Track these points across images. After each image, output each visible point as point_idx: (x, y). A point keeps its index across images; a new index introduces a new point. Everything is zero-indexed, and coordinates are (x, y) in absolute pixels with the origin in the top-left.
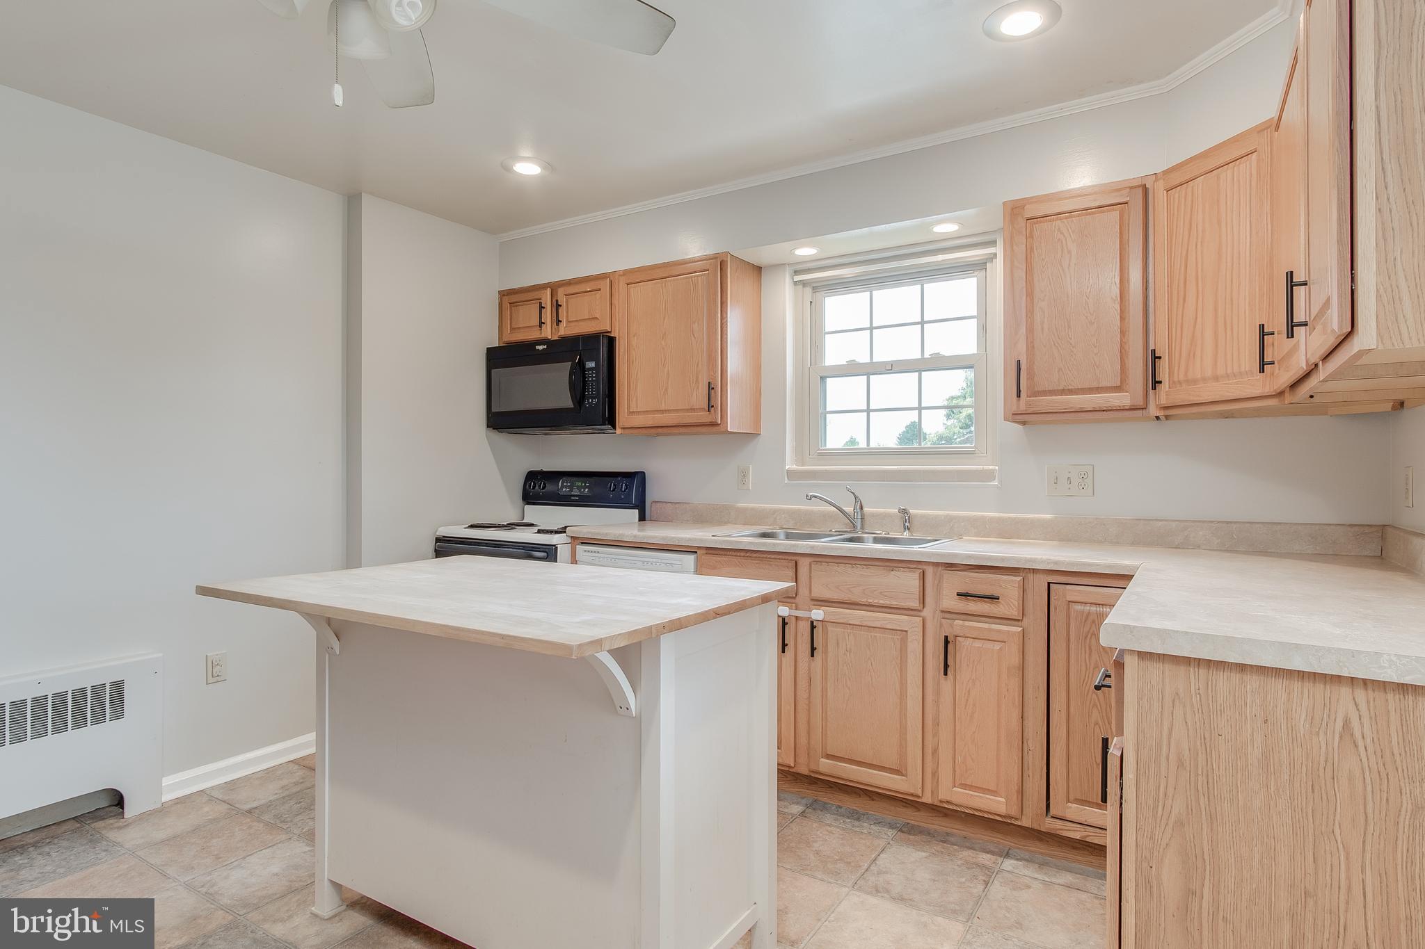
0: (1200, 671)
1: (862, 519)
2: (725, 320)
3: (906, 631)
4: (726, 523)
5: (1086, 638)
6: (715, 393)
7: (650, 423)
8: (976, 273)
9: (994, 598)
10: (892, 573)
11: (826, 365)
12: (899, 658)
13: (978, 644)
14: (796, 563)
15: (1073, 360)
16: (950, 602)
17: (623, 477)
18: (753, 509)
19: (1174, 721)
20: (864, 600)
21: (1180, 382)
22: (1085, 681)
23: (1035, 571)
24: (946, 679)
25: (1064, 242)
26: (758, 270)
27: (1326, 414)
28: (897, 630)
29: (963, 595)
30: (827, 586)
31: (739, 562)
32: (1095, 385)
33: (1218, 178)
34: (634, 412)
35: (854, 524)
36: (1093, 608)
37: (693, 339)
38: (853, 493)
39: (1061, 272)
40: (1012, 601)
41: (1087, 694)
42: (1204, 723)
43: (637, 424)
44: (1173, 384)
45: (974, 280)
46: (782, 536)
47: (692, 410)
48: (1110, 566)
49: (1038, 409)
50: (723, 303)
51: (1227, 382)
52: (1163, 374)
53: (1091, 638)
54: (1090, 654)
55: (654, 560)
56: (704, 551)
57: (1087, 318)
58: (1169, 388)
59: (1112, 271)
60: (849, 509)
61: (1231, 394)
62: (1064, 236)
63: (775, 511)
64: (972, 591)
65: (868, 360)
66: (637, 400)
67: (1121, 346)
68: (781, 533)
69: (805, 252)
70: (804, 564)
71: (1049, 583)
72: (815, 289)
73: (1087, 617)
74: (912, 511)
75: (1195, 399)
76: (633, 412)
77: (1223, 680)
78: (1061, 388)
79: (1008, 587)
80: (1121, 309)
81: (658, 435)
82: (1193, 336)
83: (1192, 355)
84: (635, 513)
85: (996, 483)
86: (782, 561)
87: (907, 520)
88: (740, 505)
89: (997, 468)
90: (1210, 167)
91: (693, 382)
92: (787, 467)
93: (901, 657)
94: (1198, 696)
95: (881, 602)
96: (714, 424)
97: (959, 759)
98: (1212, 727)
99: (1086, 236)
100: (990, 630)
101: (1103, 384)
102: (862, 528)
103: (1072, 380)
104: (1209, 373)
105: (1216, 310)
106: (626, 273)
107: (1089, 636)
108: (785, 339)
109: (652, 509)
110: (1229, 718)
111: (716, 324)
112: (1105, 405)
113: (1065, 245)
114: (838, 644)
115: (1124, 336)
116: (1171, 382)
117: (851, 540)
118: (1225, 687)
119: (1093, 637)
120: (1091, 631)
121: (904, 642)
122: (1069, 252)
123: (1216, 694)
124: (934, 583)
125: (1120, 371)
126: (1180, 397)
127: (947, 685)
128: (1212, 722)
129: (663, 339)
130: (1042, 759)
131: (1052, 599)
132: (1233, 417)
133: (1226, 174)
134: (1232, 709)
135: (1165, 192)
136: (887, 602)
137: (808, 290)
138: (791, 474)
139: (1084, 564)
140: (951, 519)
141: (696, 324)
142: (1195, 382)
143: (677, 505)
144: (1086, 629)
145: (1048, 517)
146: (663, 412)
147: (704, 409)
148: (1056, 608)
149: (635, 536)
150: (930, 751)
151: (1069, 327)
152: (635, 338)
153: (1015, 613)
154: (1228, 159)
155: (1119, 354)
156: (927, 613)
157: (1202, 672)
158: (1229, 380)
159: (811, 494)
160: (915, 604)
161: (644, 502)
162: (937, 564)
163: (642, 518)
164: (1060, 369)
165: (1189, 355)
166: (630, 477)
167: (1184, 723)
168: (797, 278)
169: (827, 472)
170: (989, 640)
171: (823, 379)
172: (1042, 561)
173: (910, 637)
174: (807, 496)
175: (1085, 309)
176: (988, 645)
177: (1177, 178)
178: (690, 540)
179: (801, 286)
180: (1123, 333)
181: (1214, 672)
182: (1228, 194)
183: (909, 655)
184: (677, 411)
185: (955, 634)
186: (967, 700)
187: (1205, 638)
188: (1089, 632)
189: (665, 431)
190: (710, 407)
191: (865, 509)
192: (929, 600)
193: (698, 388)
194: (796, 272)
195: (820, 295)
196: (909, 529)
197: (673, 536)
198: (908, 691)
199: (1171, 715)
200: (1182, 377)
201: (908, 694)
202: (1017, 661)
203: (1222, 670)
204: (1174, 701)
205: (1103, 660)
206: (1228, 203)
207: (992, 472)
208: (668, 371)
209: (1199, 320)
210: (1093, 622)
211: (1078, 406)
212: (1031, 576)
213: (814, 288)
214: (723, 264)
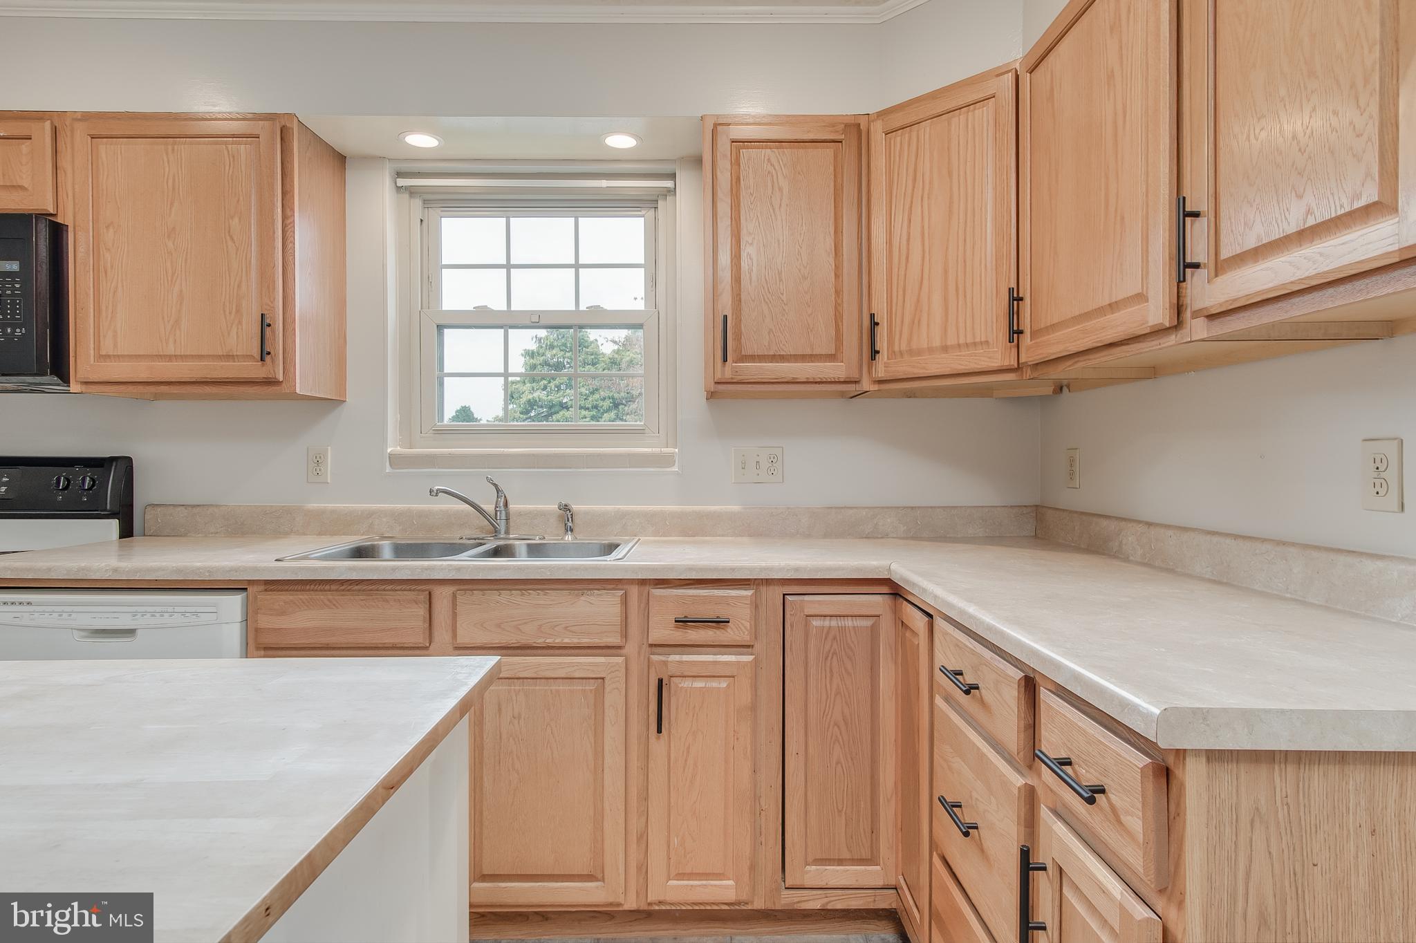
0: (1289, 769)
1: (507, 519)
2: (289, 221)
3: (603, 679)
4: (286, 534)
5: (826, 658)
6: (273, 332)
7: (143, 376)
8: (643, 212)
9: (720, 623)
10: (582, 598)
11: (443, 309)
12: (593, 717)
13: (699, 684)
14: (430, 593)
15: (784, 319)
16: (663, 630)
17: (85, 466)
18: (333, 512)
19: (1253, 853)
20: (540, 641)
21: (901, 353)
22: (826, 714)
23: (768, 582)
24: (658, 738)
25: (775, 177)
26: (340, 160)
27: (992, 397)
28: (589, 678)
29: (683, 622)
30: (482, 625)
31: (329, 600)
32: (808, 352)
33: (949, 124)
34: (109, 356)
35: (496, 528)
36: (834, 623)
37: (230, 243)
38: (495, 485)
39: (771, 211)
40: (743, 622)
41: (829, 728)
42: (1294, 850)
43: (116, 377)
44: (892, 354)
45: (640, 222)
46: (387, 552)
47: (229, 357)
48: (858, 569)
49: (746, 377)
50: (286, 193)
51: (959, 354)
52: (882, 344)
53: (832, 658)
54: (831, 679)
55: (158, 609)
56: (262, 588)
57: (800, 271)
58: (888, 359)
59: (826, 219)
60: (489, 508)
61: (963, 367)
62: (775, 169)
63: (370, 514)
64: (692, 617)
65: (504, 308)
66: (115, 336)
67: (836, 307)
68: (386, 548)
69: (422, 141)
70: (443, 596)
71: (784, 595)
72: (427, 203)
73: (828, 633)
74: (575, 507)
75: (921, 371)
76: (107, 357)
77: (1318, 780)
78: (771, 353)
79: (737, 603)
80: (835, 265)
81: (157, 397)
82: (918, 301)
83: (916, 322)
84: (114, 525)
85: (675, 469)
86: (405, 592)
87: (567, 517)
88: (313, 506)
89: (677, 450)
90: (939, 110)
91: (230, 313)
92: (389, 450)
93: (595, 715)
94: (1285, 807)
95: (566, 640)
96: (270, 382)
97: (675, 841)
98: (1305, 854)
99: (799, 173)
100: (715, 663)
101: (817, 351)
102: (507, 532)
103: (784, 345)
104: (937, 343)
105: (946, 272)
106: (87, 117)
107: (830, 655)
108: (384, 266)
109: (147, 517)
110: (1326, 836)
111: (273, 222)
112: (819, 376)
113: (775, 180)
114: (500, 710)
115: (839, 297)
116: (890, 352)
117: (497, 552)
118: (1321, 786)
119: (835, 657)
120: (832, 651)
121: (600, 694)
122: (780, 189)
123: (1309, 801)
124: (639, 606)
125: (834, 338)
126: (903, 368)
127: (658, 746)
128: (1304, 847)
129: (169, 237)
130: (777, 818)
131: (787, 616)
132: (915, 397)
133: (958, 120)
134: (1330, 820)
135: (884, 134)
136: (574, 640)
137: (417, 203)
138: (395, 460)
139: (829, 569)
140: (623, 515)
141: (236, 220)
142: (919, 352)
143: (196, 510)
144: (827, 647)
145: (735, 508)
146: (170, 358)
147: (252, 356)
148: (792, 626)
149: (115, 570)
150: (635, 838)
151: (781, 280)
152: (111, 230)
153: (745, 637)
154: (961, 102)
155: (833, 318)
156: (631, 648)
157: (1291, 769)
158: (960, 352)
159: (437, 487)
160: (614, 640)
161: (130, 506)
162: (643, 582)
163: (127, 531)
164: (771, 330)
165: (913, 322)
166: (102, 466)
167: (1267, 853)
168: (402, 182)
169: (442, 456)
170: (714, 677)
171: (440, 328)
172: (781, 569)
173: (609, 686)
174: (431, 491)
175: (798, 260)
176: (714, 684)
177: (898, 120)
178: (231, 570)
179: (408, 195)
180: (838, 292)
181: (1307, 767)
182: (961, 143)
183: (606, 711)
184: (200, 357)
185: (670, 674)
186: (686, 760)
187: (1309, 716)
188: (829, 651)
189: (174, 390)
190: (264, 354)
191: (511, 506)
192: (634, 629)
193: (240, 323)
194: (400, 174)
195: (434, 213)
196: (572, 530)
197: (198, 564)
198: (606, 762)
199: (1249, 847)
200: (904, 347)
201: (606, 766)
202: (749, 700)
203: (1317, 762)
204: (1252, 822)
205: (845, 685)
206: (961, 152)
207: (672, 456)
208: (181, 291)
209: (925, 282)
210: (835, 638)
211: (790, 376)
212: (763, 589)
213: (425, 201)
214: (284, 133)
